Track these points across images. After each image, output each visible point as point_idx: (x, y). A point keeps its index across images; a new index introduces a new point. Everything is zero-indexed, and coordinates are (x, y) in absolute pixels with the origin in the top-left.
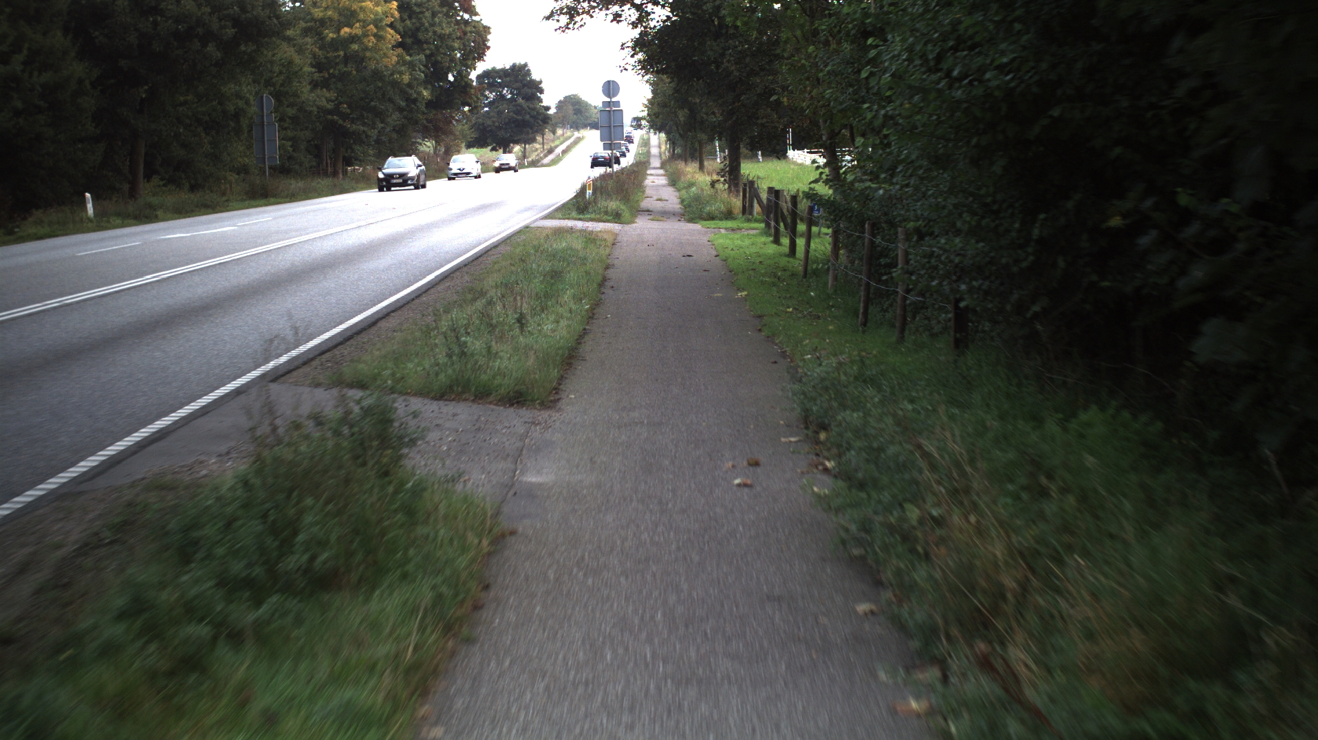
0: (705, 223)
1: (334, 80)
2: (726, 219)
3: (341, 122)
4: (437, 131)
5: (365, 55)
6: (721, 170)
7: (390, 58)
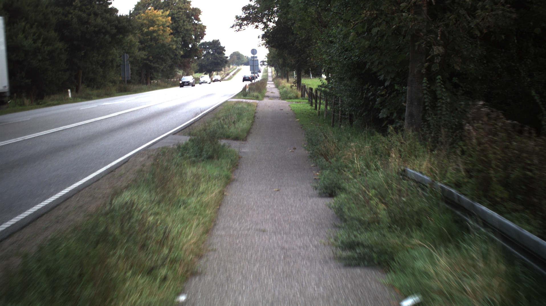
0: (288, 100)
1: (147, 47)
2: (296, 99)
3: (149, 63)
4: (184, 66)
5: (158, 38)
6: (295, 82)
7: (168, 39)
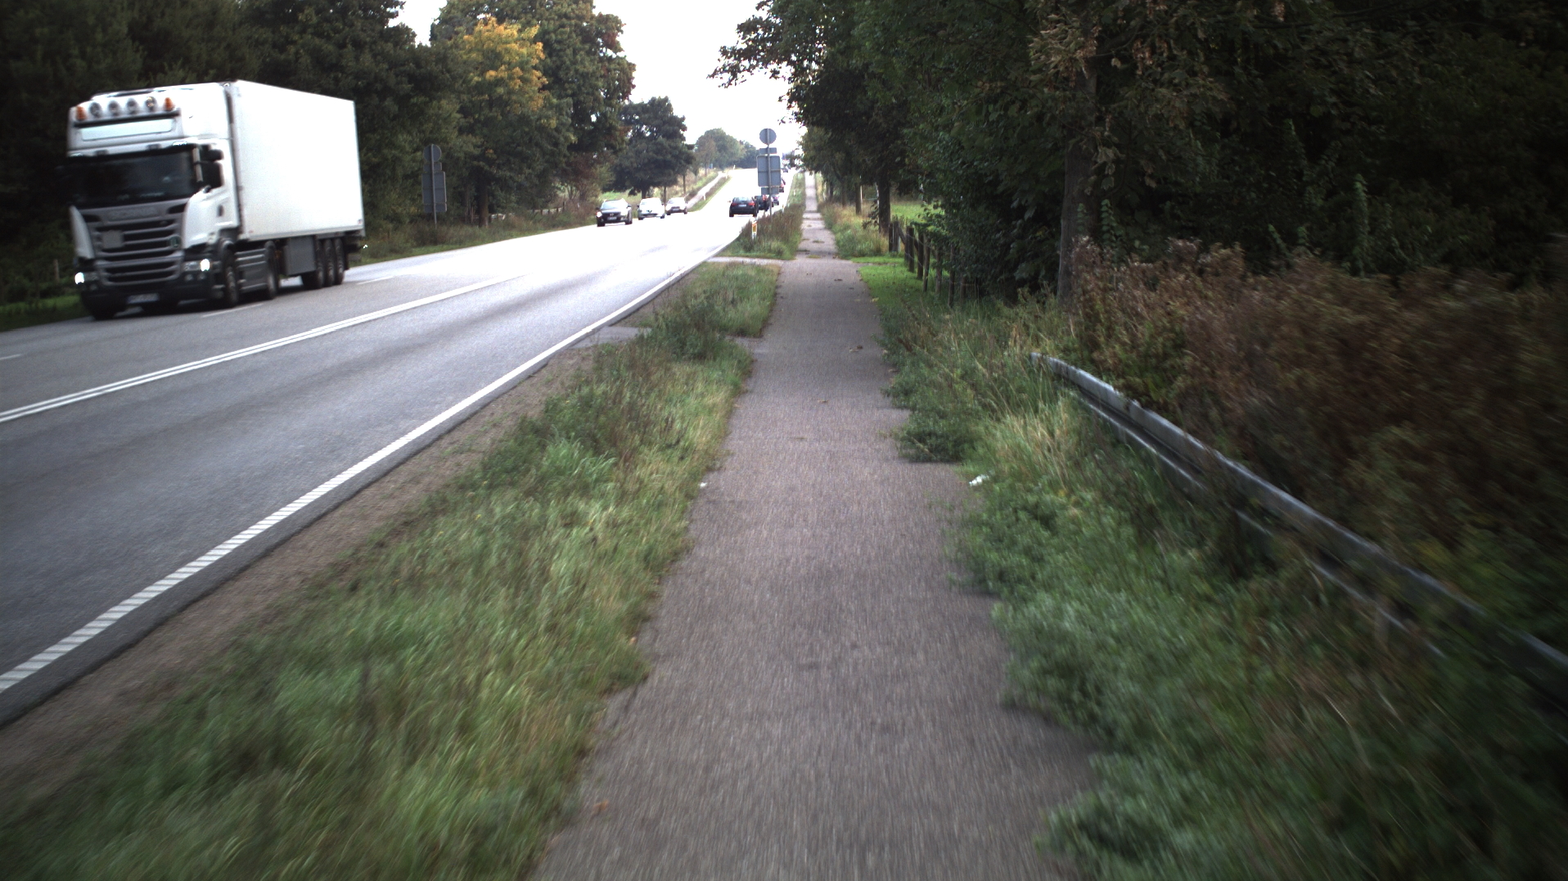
0: (856, 259)
1: (479, 125)
2: (875, 256)
3: (487, 168)
4: (576, 174)
5: (509, 99)
6: (873, 213)
7: (535, 100)
